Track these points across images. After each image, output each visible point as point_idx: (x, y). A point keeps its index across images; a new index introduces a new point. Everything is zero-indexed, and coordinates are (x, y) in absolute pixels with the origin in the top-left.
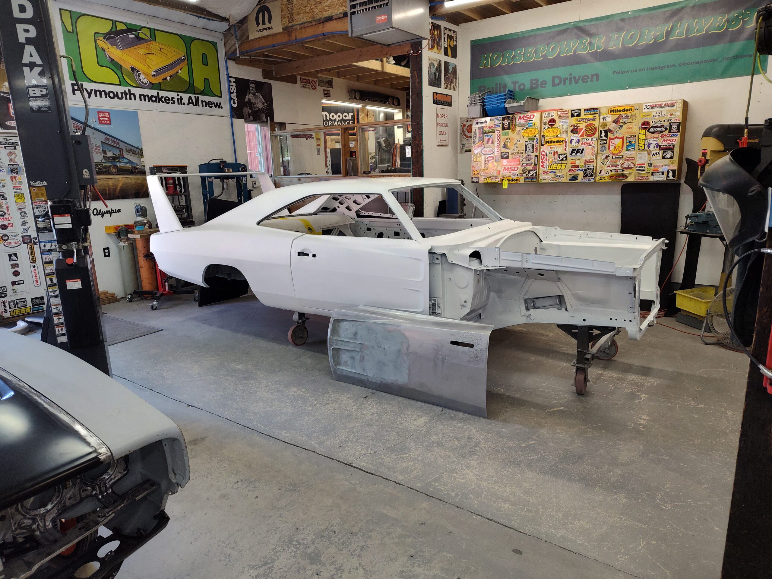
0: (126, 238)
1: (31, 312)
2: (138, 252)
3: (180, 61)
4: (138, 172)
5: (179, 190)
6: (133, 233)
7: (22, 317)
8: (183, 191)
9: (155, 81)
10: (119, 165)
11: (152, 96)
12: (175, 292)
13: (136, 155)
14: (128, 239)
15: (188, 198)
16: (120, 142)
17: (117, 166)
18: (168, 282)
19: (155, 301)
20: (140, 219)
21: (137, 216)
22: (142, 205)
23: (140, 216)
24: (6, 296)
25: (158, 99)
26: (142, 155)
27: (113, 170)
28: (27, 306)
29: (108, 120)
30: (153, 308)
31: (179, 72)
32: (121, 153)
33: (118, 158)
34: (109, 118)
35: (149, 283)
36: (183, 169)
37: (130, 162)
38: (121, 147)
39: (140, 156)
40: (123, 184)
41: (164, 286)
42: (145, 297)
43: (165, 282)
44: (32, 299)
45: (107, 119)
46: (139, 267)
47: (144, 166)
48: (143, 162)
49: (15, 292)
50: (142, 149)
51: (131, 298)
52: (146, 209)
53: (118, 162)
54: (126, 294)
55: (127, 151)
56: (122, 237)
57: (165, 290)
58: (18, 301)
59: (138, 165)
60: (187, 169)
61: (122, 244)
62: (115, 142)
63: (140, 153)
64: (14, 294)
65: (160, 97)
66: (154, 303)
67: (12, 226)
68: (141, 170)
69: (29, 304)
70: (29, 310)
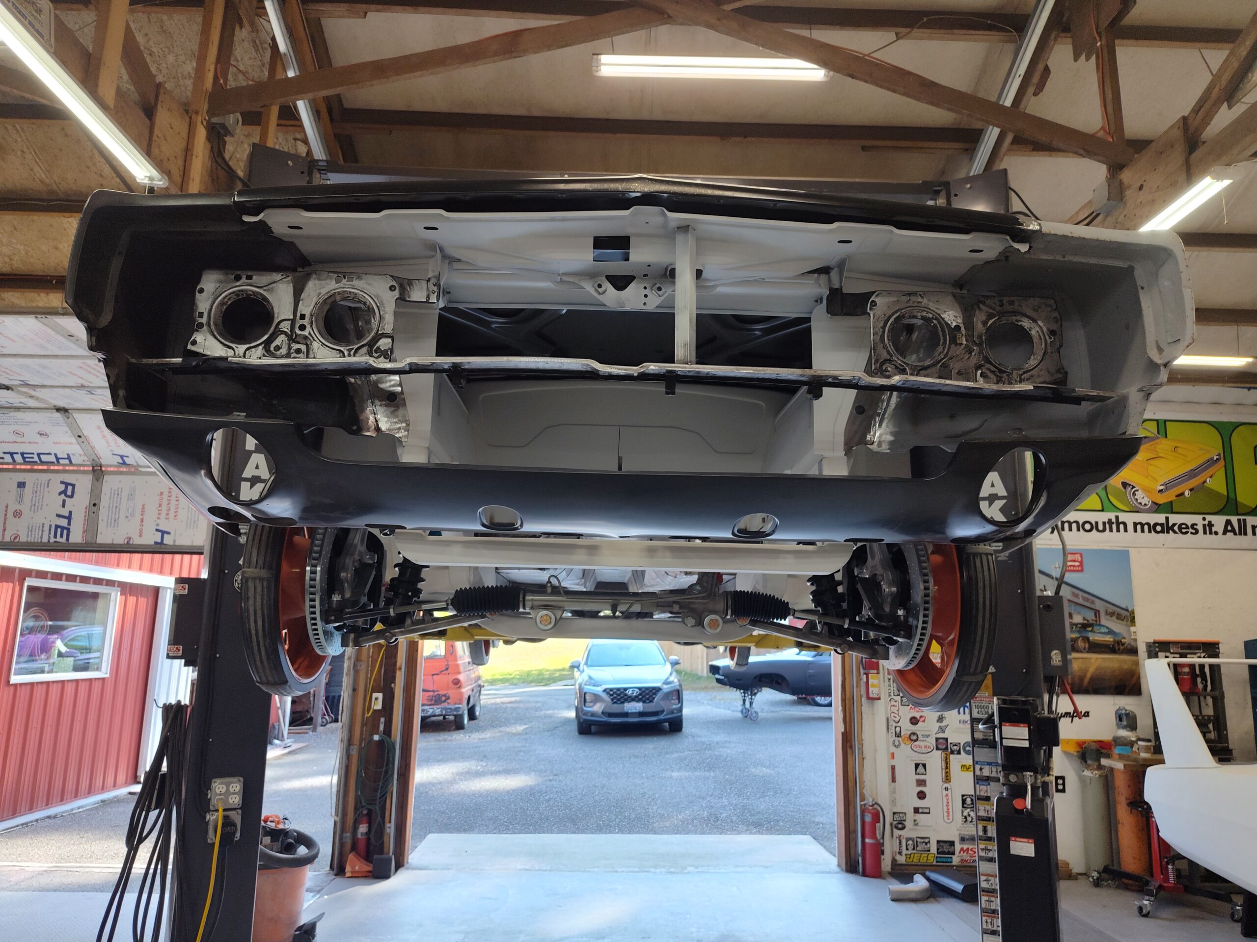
0: (1097, 764)
1: (935, 863)
2: (1117, 794)
3: (1211, 462)
4: (1124, 649)
5: (1200, 686)
6: (1108, 756)
7: (922, 868)
8: (1209, 688)
9: (1162, 499)
10: (1093, 637)
11: (1156, 524)
12: (1187, 889)
13: (1123, 620)
14: (1100, 767)
15: (1219, 702)
16: (1097, 601)
17: (1088, 639)
18: (1173, 864)
19: (1147, 897)
20: (1124, 733)
21: (1119, 728)
22: (1128, 708)
23: (1125, 727)
24: (903, 828)
25: (1167, 528)
26: (1133, 621)
27: (1081, 644)
28: (929, 851)
29: (1078, 566)
30: (1142, 912)
31: (1208, 480)
32: (1096, 617)
33: (1091, 625)
34: (1081, 562)
35: (1134, 858)
36: (1211, 648)
37: (1111, 632)
38: (1097, 608)
39: (1129, 623)
40: (1097, 669)
41: (1164, 871)
42: (1124, 883)
43: (1167, 863)
44: (938, 842)
45: (1077, 564)
46: (1117, 822)
47: (1135, 640)
48: (1135, 632)
49: (917, 825)
50: (1133, 612)
51: (1098, 878)
52: (1135, 717)
53: (1091, 631)
54: (1089, 868)
55: (1107, 613)
56: (1089, 762)
57: (1167, 879)
58: (919, 840)
59: (1124, 638)
60: (1219, 648)
61: (1087, 773)
62: (1088, 600)
63: (1129, 617)
64: (916, 827)
65: (1170, 525)
66: (1145, 902)
67: (924, 721)
68: (1129, 647)
69: (934, 849)
70: (932, 860)
